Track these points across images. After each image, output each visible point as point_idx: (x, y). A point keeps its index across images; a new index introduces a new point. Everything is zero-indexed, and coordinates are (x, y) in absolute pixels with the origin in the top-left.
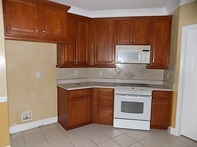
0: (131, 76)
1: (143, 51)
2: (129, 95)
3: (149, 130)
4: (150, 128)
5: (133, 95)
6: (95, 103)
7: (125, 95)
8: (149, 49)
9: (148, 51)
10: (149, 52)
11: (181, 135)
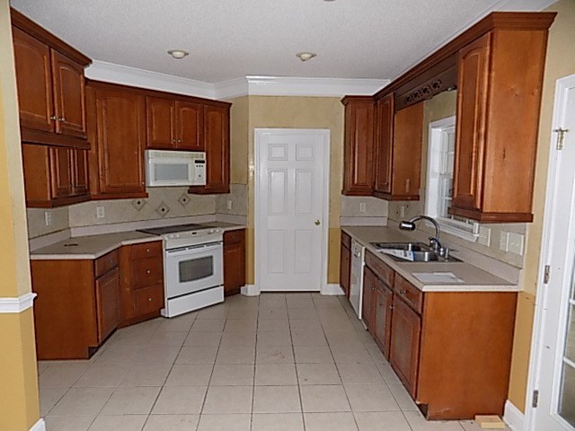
0: (165, 211)
1: (196, 162)
2: (190, 247)
3: (222, 300)
4: (225, 296)
5: (194, 247)
6: (125, 281)
7: (184, 248)
8: (204, 159)
9: (203, 162)
10: (205, 165)
11: (262, 292)
